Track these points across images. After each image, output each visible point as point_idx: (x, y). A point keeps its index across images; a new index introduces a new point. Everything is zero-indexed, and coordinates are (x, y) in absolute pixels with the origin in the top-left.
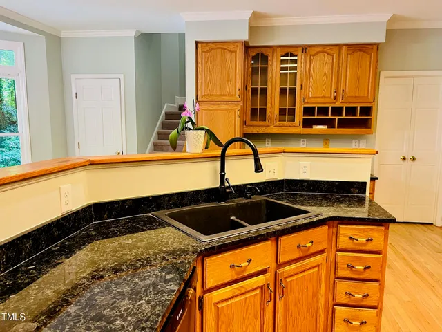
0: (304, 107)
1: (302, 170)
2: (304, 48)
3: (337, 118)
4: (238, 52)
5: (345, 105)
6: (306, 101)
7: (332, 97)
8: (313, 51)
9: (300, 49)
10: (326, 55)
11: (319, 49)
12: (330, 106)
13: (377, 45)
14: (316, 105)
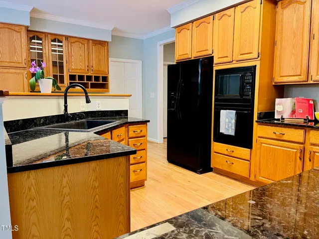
0: (70, 75)
1: (97, 105)
2: (67, 37)
3: (90, 82)
4: (22, 33)
5: (93, 75)
6: (70, 71)
7: (86, 70)
8: (73, 40)
9: (64, 38)
10: (81, 44)
11: (76, 40)
12: (85, 75)
13: (108, 42)
14: (77, 74)
